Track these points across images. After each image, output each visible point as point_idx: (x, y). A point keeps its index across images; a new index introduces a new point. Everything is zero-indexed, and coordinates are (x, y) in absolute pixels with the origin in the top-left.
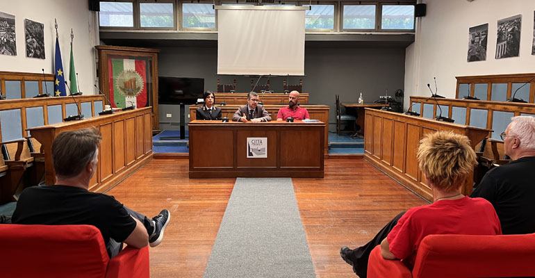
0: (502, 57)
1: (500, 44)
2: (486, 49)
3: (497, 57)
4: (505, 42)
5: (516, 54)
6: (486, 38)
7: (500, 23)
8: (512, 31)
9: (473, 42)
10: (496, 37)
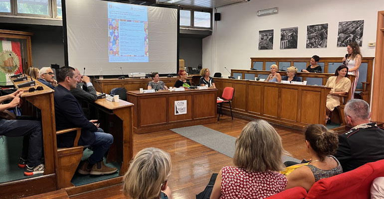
0: (285, 48)
1: (283, 41)
2: (272, 43)
3: (281, 48)
4: (287, 41)
5: (296, 47)
6: (273, 37)
7: (283, 30)
8: (292, 35)
9: (262, 39)
10: (280, 37)
